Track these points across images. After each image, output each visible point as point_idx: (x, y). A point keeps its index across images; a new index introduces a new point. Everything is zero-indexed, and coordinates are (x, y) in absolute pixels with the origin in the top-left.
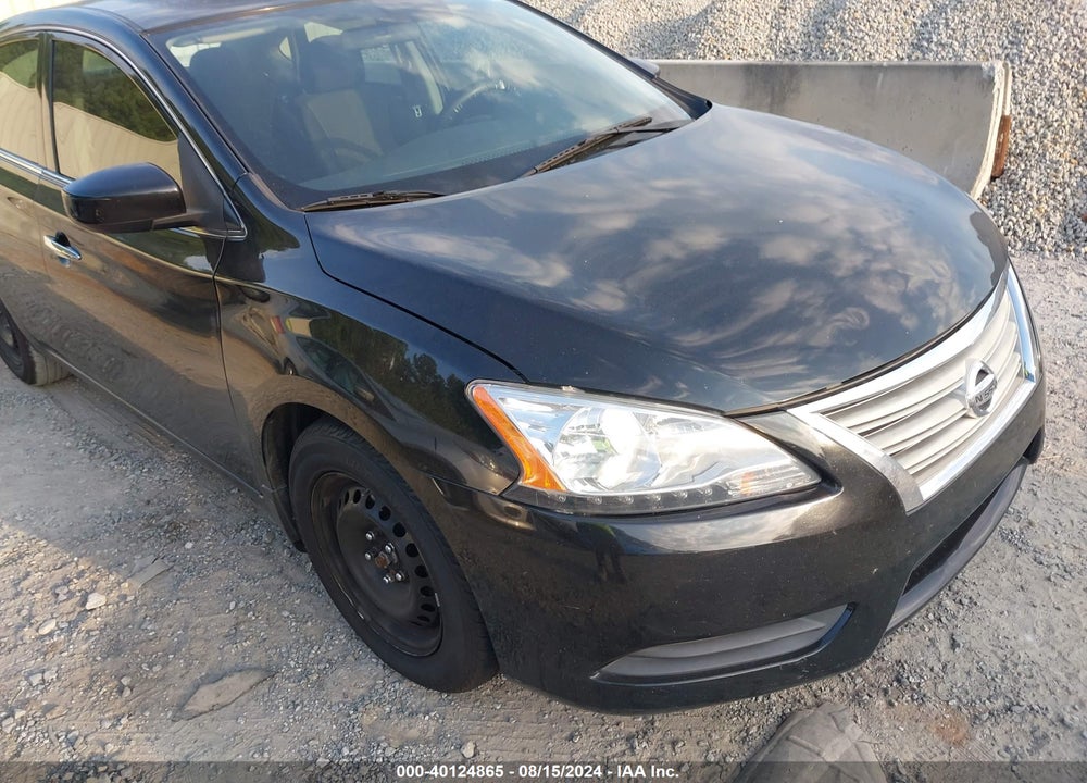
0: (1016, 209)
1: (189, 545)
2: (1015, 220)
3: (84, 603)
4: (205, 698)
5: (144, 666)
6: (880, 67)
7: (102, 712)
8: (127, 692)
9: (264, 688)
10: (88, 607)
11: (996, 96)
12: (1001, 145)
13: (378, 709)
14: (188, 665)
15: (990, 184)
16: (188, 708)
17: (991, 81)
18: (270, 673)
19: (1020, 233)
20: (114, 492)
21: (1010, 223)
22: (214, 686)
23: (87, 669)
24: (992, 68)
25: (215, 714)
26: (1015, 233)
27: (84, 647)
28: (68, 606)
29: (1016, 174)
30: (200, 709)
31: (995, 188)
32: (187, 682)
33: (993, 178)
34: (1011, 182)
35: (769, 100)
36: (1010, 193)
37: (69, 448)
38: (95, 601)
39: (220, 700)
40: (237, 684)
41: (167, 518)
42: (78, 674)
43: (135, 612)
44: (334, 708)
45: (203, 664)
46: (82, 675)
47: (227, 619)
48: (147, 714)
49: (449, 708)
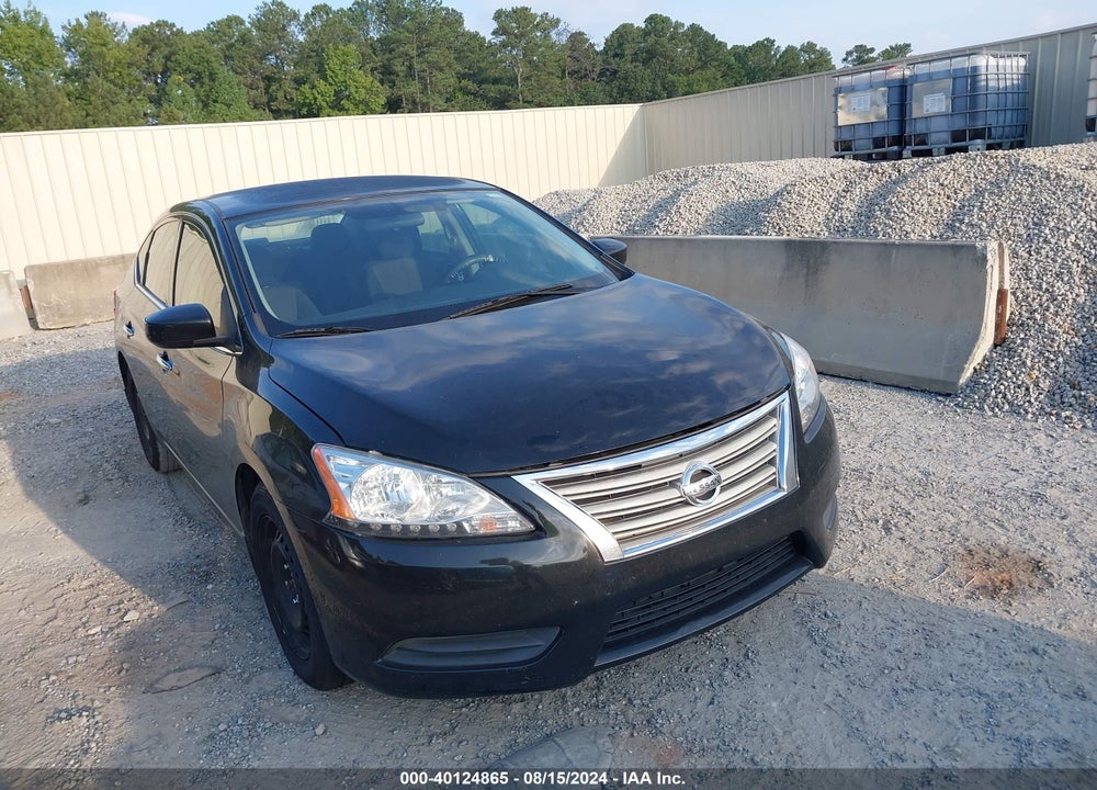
0: (1009, 374)
1: (210, 587)
2: (1006, 384)
3: (122, 617)
4: (171, 680)
5: (142, 659)
6: (893, 244)
7: (102, 683)
8: (124, 672)
9: (210, 680)
10: (125, 619)
11: (989, 271)
12: (1000, 315)
13: (276, 699)
14: (171, 659)
15: (991, 351)
16: (156, 686)
17: (985, 259)
18: (217, 671)
19: (1009, 397)
20: (179, 549)
21: (1002, 387)
22: (178, 674)
23: (106, 658)
24: (985, 248)
25: (172, 692)
26: (1005, 397)
27: (111, 644)
28: (113, 618)
29: (1015, 343)
30: (164, 687)
31: (994, 355)
32: (164, 671)
33: (995, 346)
34: (1009, 350)
35: (805, 271)
36: (1006, 360)
37: (164, 517)
38: (132, 616)
39: (179, 684)
40: (194, 674)
41: (204, 568)
42: (100, 659)
43: (153, 625)
44: (249, 696)
45: (179, 661)
46: (102, 660)
47: (210, 635)
48: (130, 687)
49: (323, 704)
